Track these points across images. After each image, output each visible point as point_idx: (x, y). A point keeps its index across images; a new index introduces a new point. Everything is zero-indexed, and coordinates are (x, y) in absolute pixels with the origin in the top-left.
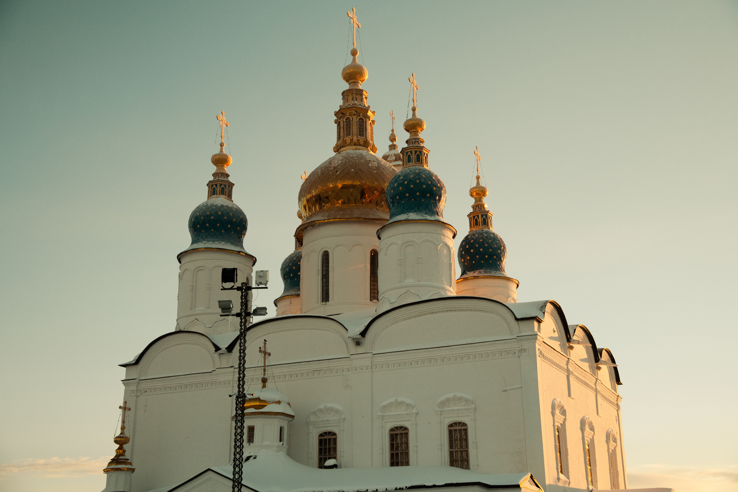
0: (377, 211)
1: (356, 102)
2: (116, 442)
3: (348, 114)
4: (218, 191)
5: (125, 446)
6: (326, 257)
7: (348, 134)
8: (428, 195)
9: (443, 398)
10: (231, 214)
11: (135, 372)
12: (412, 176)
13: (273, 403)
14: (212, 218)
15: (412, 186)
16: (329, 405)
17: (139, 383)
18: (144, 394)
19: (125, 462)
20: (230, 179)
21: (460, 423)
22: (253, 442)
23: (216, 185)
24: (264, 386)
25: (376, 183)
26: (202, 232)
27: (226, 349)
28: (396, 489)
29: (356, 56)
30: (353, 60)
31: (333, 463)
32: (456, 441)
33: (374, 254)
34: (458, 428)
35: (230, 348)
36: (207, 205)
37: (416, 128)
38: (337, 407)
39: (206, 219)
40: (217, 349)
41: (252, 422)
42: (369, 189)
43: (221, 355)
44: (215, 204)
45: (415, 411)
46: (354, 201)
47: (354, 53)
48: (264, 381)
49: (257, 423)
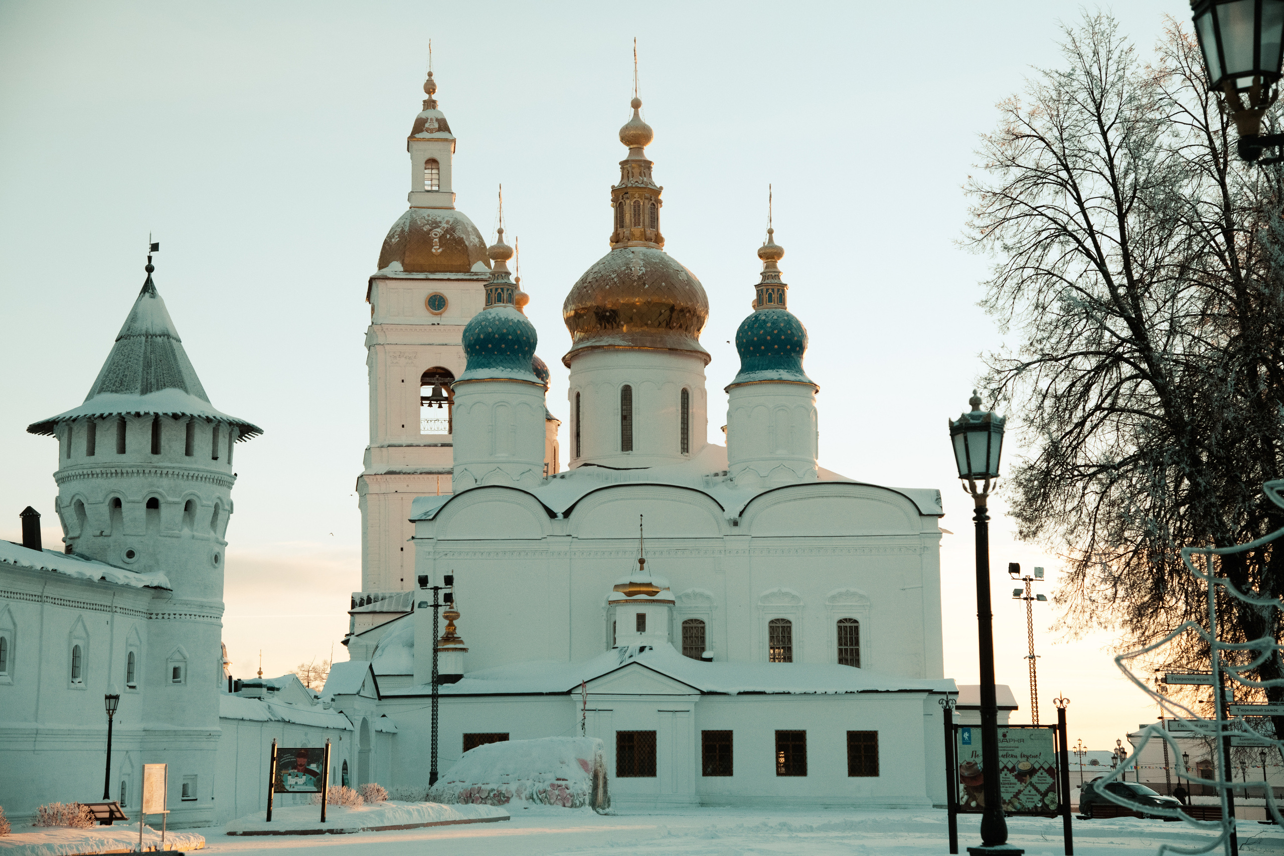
1: (642, 179)
2: (446, 617)
4: (505, 298)
5: (455, 622)
6: (627, 394)
9: (834, 592)
10: (530, 334)
11: (425, 530)
14: (510, 337)
16: (698, 590)
17: (436, 543)
18: (444, 557)
19: (457, 640)
21: (850, 619)
22: (644, 630)
23: (502, 290)
24: (642, 568)
26: (494, 354)
27: (563, 513)
28: (846, 692)
29: (640, 110)
30: (636, 114)
31: (705, 655)
32: (846, 638)
33: (685, 394)
34: (848, 624)
35: (567, 514)
36: (500, 319)
37: (773, 258)
38: (708, 592)
39: (503, 338)
40: (552, 515)
41: (641, 609)
42: (682, 310)
43: (553, 520)
44: (510, 318)
45: (802, 604)
46: (664, 324)
47: (636, 104)
48: (642, 561)
49: (648, 610)
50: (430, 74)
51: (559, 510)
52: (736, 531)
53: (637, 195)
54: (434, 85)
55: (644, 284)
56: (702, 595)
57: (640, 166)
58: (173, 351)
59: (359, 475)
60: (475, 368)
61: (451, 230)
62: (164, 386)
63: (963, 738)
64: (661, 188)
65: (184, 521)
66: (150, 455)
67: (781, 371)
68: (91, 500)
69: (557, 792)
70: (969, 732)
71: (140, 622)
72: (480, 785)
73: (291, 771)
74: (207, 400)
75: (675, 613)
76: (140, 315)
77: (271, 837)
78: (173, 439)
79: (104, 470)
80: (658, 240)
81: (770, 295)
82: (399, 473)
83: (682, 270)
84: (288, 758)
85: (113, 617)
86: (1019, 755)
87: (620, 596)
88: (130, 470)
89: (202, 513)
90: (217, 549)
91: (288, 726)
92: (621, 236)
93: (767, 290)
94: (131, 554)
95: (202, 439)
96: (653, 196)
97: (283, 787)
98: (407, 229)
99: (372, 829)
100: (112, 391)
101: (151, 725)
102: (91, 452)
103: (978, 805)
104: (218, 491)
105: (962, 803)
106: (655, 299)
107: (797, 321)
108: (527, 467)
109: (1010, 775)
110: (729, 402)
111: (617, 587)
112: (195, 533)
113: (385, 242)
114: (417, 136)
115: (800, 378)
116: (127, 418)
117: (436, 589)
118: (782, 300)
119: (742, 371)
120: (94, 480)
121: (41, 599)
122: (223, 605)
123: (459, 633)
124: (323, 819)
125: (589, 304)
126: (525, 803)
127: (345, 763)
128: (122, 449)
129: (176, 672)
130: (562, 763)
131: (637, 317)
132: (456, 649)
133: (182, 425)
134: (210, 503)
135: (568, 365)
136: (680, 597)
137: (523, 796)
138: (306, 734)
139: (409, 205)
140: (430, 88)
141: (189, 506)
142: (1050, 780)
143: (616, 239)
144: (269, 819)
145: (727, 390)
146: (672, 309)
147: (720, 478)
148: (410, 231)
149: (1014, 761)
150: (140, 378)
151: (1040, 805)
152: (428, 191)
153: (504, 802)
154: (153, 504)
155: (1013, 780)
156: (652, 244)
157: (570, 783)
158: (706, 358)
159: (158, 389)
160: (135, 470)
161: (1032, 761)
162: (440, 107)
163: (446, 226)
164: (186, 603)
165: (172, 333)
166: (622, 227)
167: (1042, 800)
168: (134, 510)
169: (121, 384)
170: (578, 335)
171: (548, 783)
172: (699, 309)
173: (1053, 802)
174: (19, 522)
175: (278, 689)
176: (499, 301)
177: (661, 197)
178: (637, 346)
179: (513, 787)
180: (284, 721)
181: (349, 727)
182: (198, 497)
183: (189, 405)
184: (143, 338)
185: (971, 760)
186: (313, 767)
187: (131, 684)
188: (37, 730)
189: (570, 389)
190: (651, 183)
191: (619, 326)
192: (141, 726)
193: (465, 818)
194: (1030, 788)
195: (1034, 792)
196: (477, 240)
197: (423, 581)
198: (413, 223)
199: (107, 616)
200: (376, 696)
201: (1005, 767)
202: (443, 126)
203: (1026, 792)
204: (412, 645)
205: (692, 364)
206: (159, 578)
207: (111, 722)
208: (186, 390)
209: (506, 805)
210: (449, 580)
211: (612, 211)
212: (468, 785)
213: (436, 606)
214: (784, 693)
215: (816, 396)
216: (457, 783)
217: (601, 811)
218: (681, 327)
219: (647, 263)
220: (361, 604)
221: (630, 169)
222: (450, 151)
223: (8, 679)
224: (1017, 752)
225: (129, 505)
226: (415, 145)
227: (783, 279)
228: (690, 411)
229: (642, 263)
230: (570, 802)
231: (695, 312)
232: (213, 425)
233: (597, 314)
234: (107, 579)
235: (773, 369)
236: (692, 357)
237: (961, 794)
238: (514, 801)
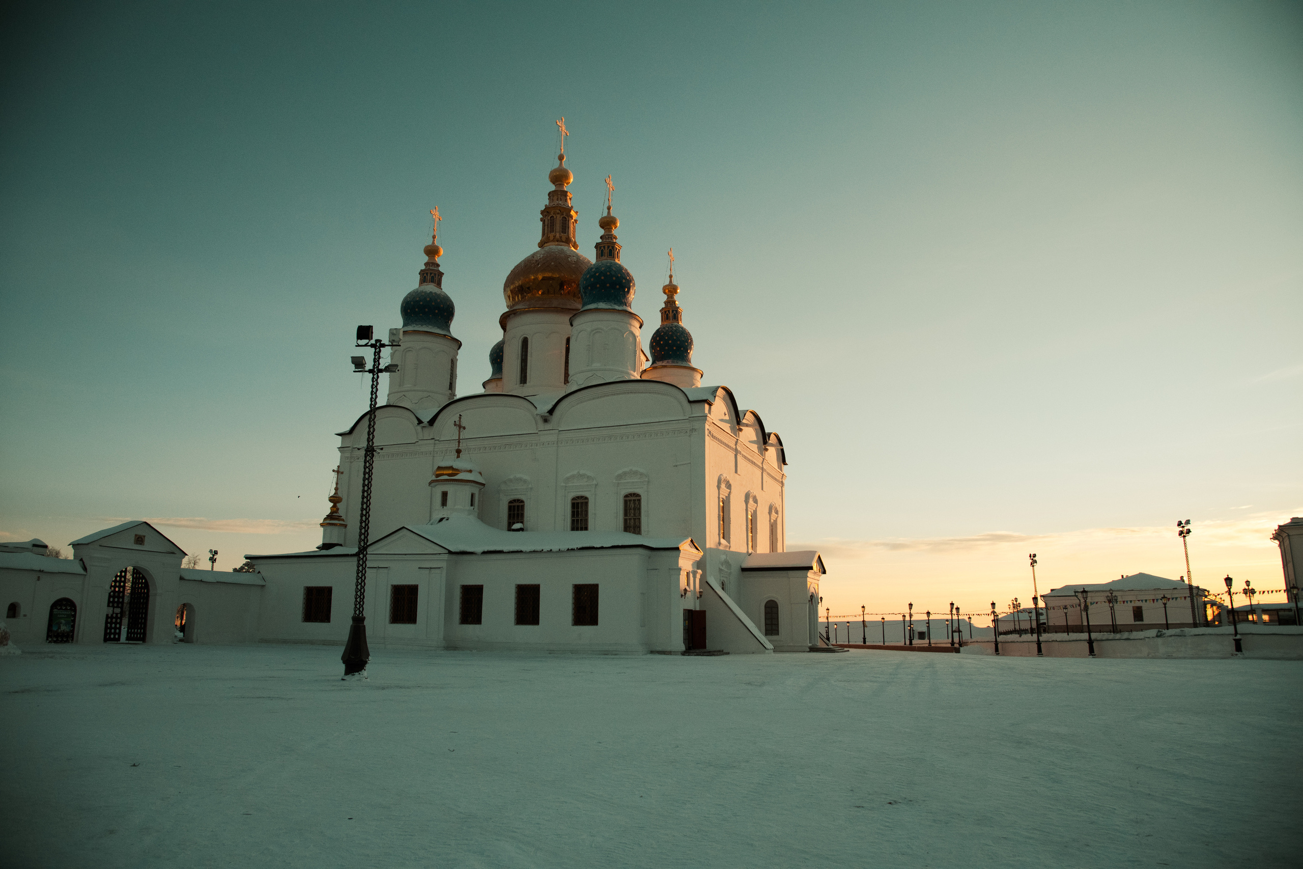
0: (574, 302)
1: (560, 202)
2: (331, 500)
3: (552, 213)
4: (429, 279)
5: (338, 505)
6: (525, 342)
7: (552, 231)
8: (618, 287)
9: (620, 472)
10: (439, 301)
11: (349, 440)
12: (603, 269)
13: (465, 471)
14: (421, 303)
15: (603, 278)
16: (518, 476)
17: (352, 451)
18: (357, 460)
19: (339, 518)
20: (441, 269)
21: (634, 494)
22: (446, 506)
24: (458, 457)
25: (574, 276)
27: (429, 421)
29: (563, 161)
30: (560, 164)
31: (515, 526)
32: (630, 509)
33: (568, 341)
34: (632, 498)
35: (432, 422)
37: (610, 225)
38: (525, 477)
40: (420, 422)
41: (445, 488)
43: (419, 427)
45: (595, 483)
46: (557, 292)
47: (560, 158)
48: (458, 452)
49: (450, 489)
51: (426, 419)
52: (548, 426)
55: (538, 264)
56: (520, 479)
57: (560, 195)
67: (601, 304)
75: (501, 494)
96: (567, 213)
108: (427, 394)
136: (504, 482)
176: (429, 282)
177: (572, 213)
190: (566, 204)
214: (518, 552)
219: (548, 252)
221: (553, 194)
229: (544, 252)
235: (595, 302)
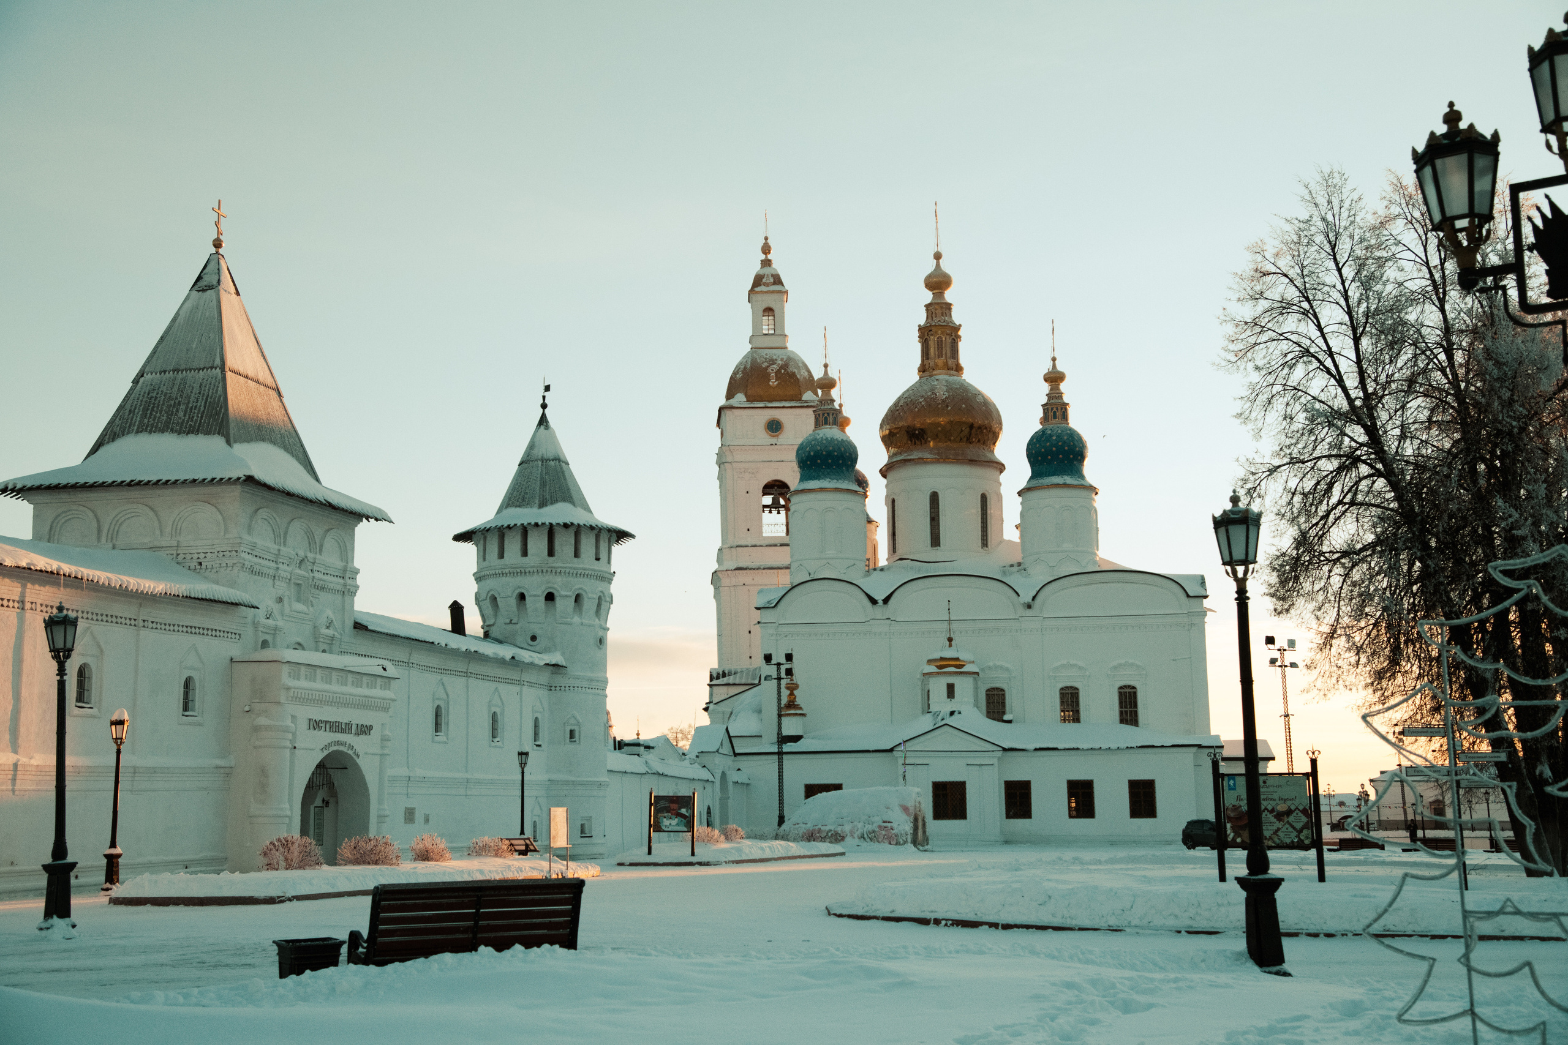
1: (944, 318)
2: (787, 688)
4: (831, 421)
5: (795, 692)
7: (940, 356)
9: (1115, 663)
11: (769, 616)
13: (969, 663)
16: (998, 663)
17: (778, 627)
18: (785, 638)
19: (797, 707)
21: (1129, 686)
22: (953, 697)
23: (828, 414)
24: (950, 646)
27: (883, 601)
29: (941, 261)
30: (938, 265)
31: (1006, 718)
32: (1126, 702)
33: (984, 498)
34: (1128, 690)
35: (886, 601)
36: (827, 439)
37: (1056, 381)
38: (1007, 665)
39: (830, 454)
40: (874, 601)
41: (951, 680)
42: (980, 428)
43: (875, 606)
44: (835, 438)
45: (1087, 673)
46: (965, 439)
47: (938, 256)
48: (950, 640)
49: (957, 681)
50: (766, 239)
51: (880, 597)
52: (1029, 612)
53: (939, 332)
54: (770, 247)
55: (947, 406)
56: (1002, 667)
57: (942, 308)
58: (563, 472)
59: (713, 571)
60: (807, 480)
61: (785, 366)
62: (557, 501)
63: (1229, 785)
64: (960, 325)
65: (575, 608)
66: (547, 557)
67: (1066, 477)
68: (502, 595)
69: (884, 832)
70: (1234, 780)
71: (543, 693)
72: (820, 826)
73: (666, 814)
74: (591, 512)
75: (979, 683)
76: (536, 444)
77: (652, 867)
78: (564, 543)
79: (511, 570)
80: (959, 369)
81: (1055, 413)
82: (746, 569)
83: (980, 393)
84: (662, 804)
85: (521, 690)
86: (1277, 798)
87: (933, 669)
88: (531, 570)
89: (589, 605)
90: (600, 633)
91: (661, 778)
92: (927, 367)
93: (1052, 409)
94: (534, 638)
95: (588, 544)
96: (953, 332)
97: (660, 827)
98: (749, 367)
99: (733, 862)
100: (516, 506)
101: (554, 777)
102: (501, 556)
103: (1243, 841)
104: (600, 586)
105: (1230, 838)
106: (957, 418)
107: (1078, 434)
108: (853, 562)
109: (1270, 816)
110: (1021, 503)
111: (930, 662)
112: (584, 621)
113: (731, 378)
114: (756, 289)
115: (1082, 482)
116: (529, 528)
117: (779, 665)
118: (1065, 416)
119: (1032, 478)
120: (504, 578)
121: (466, 674)
122: (607, 679)
123: (798, 701)
124: (693, 854)
125: (901, 424)
126: (857, 841)
127: (709, 808)
128: (525, 553)
129: (572, 734)
130: (888, 808)
131: (944, 434)
132: (796, 715)
133: (571, 532)
134: (595, 596)
135: (884, 476)
136: (983, 670)
137: (856, 836)
138: (677, 784)
139: (750, 346)
140: (766, 249)
141: (578, 598)
142: (1304, 819)
143: (923, 369)
144: (650, 853)
145: (1020, 493)
146: (971, 426)
147: (1015, 569)
148: (751, 367)
149: (1273, 803)
150: (537, 496)
151: (1296, 840)
152: (766, 335)
153: (840, 841)
154: (550, 597)
155: (1273, 820)
156: (953, 372)
157: (894, 825)
158: (1001, 467)
159: (552, 503)
160: (535, 570)
161: (1289, 803)
162: (774, 265)
163: (780, 362)
164: (577, 677)
165: (562, 458)
166: (928, 359)
167: (1298, 836)
168: (534, 602)
169: (523, 500)
170: (892, 450)
171: (875, 825)
172: (995, 426)
173: (1307, 838)
174: (449, 612)
175: (653, 748)
176: (826, 423)
177: (960, 333)
178: (943, 458)
179: (847, 828)
180: (658, 774)
181: (711, 778)
182: (585, 591)
183: (576, 516)
184: (540, 463)
185: (1236, 803)
186: (683, 811)
187: (537, 743)
188: (468, 779)
189: (887, 496)
190: (952, 322)
191: (927, 442)
192: (546, 777)
193: (809, 854)
194: (1287, 826)
195: (1291, 829)
196: (806, 373)
197: (768, 658)
198: (754, 361)
199: (517, 688)
200: (732, 753)
201: (1266, 809)
202: (778, 280)
203: (1284, 829)
204: (760, 711)
205: (989, 472)
206: (556, 658)
207: (523, 773)
208: (574, 505)
209: (842, 843)
210: (789, 657)
211: (919, 346)
212: (810, 826)
213: (779, 679)
214: (1074, 749)
215: (1096, 498)
216: (801, 825)
217: (921, 848)
218: (979, 441)
219: (950, 388)
220: (718, 678)
221: (933, 311)
222: (783, 301)
223: (445, 739)
224: (1275, 796)
225: (532, 598)
226: (754, 297)
227: (1066, 399)
228: (989, 512)
229: (945, 388)
230: (894, 840)
231: (991, 428)
232: (596, 532)
233: (907, 432)
234: (516, 658)
235: (1058, 475)
236: (989, 466)
237: (1228, 832)
238: (848, 840)
